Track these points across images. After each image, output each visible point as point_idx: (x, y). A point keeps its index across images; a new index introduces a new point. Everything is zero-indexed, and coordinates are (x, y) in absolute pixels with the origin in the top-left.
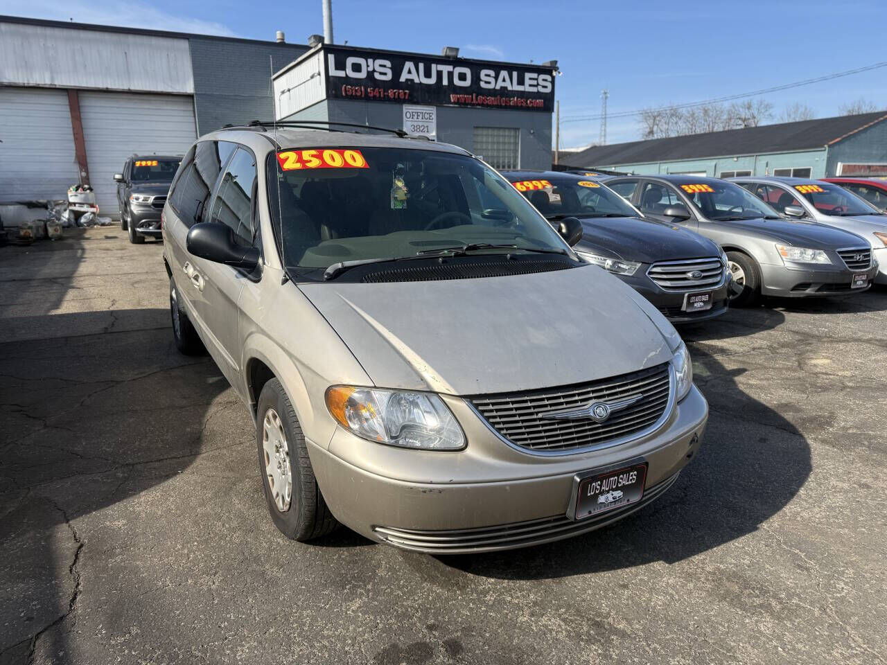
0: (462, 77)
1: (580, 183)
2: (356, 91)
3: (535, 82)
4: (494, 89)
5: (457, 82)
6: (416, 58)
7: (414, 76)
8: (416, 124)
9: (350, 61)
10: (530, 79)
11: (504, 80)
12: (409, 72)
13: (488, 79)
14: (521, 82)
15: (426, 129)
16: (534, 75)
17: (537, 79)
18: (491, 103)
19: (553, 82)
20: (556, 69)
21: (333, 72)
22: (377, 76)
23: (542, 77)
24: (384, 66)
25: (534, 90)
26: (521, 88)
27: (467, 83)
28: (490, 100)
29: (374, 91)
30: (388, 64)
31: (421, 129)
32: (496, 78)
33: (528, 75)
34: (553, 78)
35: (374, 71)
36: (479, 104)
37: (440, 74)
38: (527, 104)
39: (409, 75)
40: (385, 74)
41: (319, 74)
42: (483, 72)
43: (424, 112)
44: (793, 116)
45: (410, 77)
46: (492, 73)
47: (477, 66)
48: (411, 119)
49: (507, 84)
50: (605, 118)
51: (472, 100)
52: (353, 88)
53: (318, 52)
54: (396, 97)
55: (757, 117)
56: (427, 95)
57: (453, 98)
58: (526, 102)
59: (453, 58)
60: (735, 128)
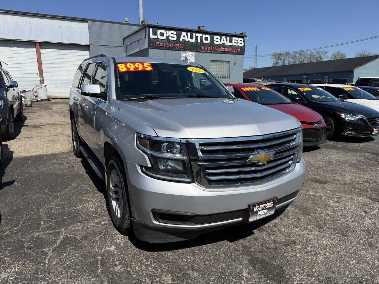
0: (206, 39)
3: (236, 42)
4: (220, 44)
5: (204, 41)
6: (187, 31)
7: (186, 38)
9: (159, 31)
10: (235, 40)
11: (224, 40)
12: (184, 36)
13: (217, 40)
14: (231, 41)
15: (190, 61)
16: (236, 38)
17: (237, 40)
18: (218, 50)
19: (244, 42)
20: (245, 36)
21: (152, 36)
22: (170, 38)
23: (240, 39)
24: (173, 34)
25: (236, 45)
26: (231, 44)
27: (208, 42)
28: (218, 49)
29: (169, 44)
30: (175, 33)
32: (221, 39)
33: (234, 38)
34: (244, 40)
35: (169, 36)
36: (213, 51)
37: (197, 37)
38: (233, 51)
40: (174, 37)
41: (145, 37)
42: (215, 37)
43: (190, 54)
45: (184, 38)
46: (219, 37)
47: (212, 34)
48: (184, 57)
49: (225, 42)
50: (256, 57)
51: (210, 49)
52: (160, 43)
53: (145, 27)
54: (178, 47)
55: (322, 57)
56: (191, 46)
57: (203, 48)
58: (233, 50)
59: (203, 31)
60: (313, 61)
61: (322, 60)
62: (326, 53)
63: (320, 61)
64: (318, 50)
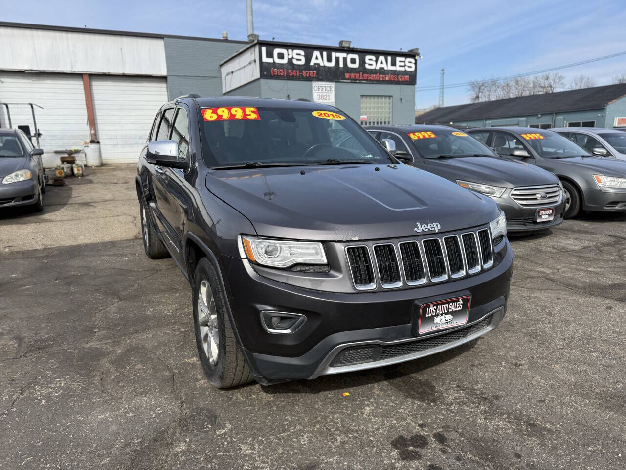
0: (353, 61)
1: (453, 133)
2: (280, 72)
3: (403, 64)
4: (375, 69)
5: (350, 65)
6: (321, 49)
7: (320, 61)
8: (321, 94)
9: (277, 51)
10: (400, 61)
11: (382, 63)
12: (317, 58)
13: (371, 62)
14: (394, 64)
15: (328, 98)
16: (403, 59)
17: (404, 62)
18: (373, 79)
19: (416, 63)
20: (418, 54)
21: (265, 60)
22: (295, 62)
23: (409, 60)
24: (300, 55)
25: (403, 69)
26: (393, 68)
27: (356, 65)
28: (373, 77)
29: (292, 72)
30: (302, 52)
31: (325, 98)
32: (376, 61)
33: (398, 59)
34: (416, 60)
35: (293, 58)
36: (364, 80)
37: (337, 59)
39: (317, 60)
40: (300, 60)
41: (255, 61)
42: (368, 57)
43: (327, 86)
44: (579, 84)
45: (317, 62)
46: (373, 58)
47: (363, 53)
48: (317, 91)
49: (384, 66)
51: (360, 77)
52: (279, 70)
53: (254, 45)
54: (308, 76)
55: (553, 86)
56: (329, 74)
57: (347, 76)
58: (397, 78)
59: (347, 48)
60: (537, 93)
61: (554, 91)
62: (561, 78)
63: (551, 92)
64: (547, 73)
